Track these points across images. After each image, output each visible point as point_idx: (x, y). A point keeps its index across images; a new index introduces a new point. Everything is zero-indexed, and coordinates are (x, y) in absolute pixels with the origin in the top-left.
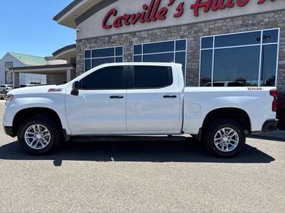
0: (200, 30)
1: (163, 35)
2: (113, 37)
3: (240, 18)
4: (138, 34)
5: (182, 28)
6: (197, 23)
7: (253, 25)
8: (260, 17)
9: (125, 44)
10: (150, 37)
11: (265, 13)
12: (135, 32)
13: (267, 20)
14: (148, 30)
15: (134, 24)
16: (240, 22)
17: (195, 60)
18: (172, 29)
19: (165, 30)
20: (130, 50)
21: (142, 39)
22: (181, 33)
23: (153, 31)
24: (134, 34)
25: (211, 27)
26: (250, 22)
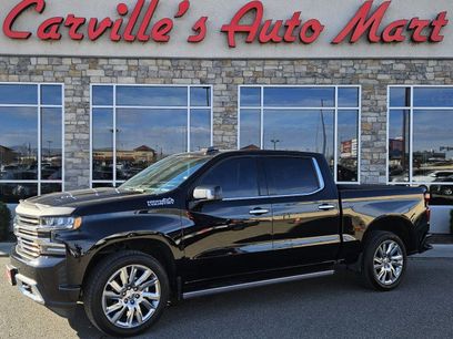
0: (239, 73)
1: (162, 73)
2: (33, 60)
3: (305, 62)
4: (102, 62)
5: (204, 64)
6: (232, 59)
7: (325, 76)
8: (333, 65)
9: (68, 80)
10: (134, 73)
11: (341, 59)
12: (97, 58)
13: (343, 71)
14: (128, 58)
15: (94, 40)
16: (304, 69)
17: (230, 127)
18: (181, 63)
19: (168, 63)
20: (82, 95)
21: (114, 74)
22: (202, 74)
23: (141, 62)
24: (93, 61)
25: (258, 69)
26: (319, 71)
